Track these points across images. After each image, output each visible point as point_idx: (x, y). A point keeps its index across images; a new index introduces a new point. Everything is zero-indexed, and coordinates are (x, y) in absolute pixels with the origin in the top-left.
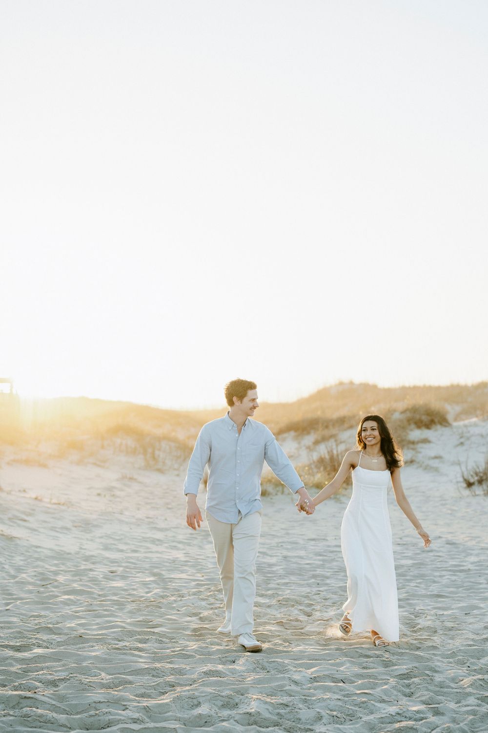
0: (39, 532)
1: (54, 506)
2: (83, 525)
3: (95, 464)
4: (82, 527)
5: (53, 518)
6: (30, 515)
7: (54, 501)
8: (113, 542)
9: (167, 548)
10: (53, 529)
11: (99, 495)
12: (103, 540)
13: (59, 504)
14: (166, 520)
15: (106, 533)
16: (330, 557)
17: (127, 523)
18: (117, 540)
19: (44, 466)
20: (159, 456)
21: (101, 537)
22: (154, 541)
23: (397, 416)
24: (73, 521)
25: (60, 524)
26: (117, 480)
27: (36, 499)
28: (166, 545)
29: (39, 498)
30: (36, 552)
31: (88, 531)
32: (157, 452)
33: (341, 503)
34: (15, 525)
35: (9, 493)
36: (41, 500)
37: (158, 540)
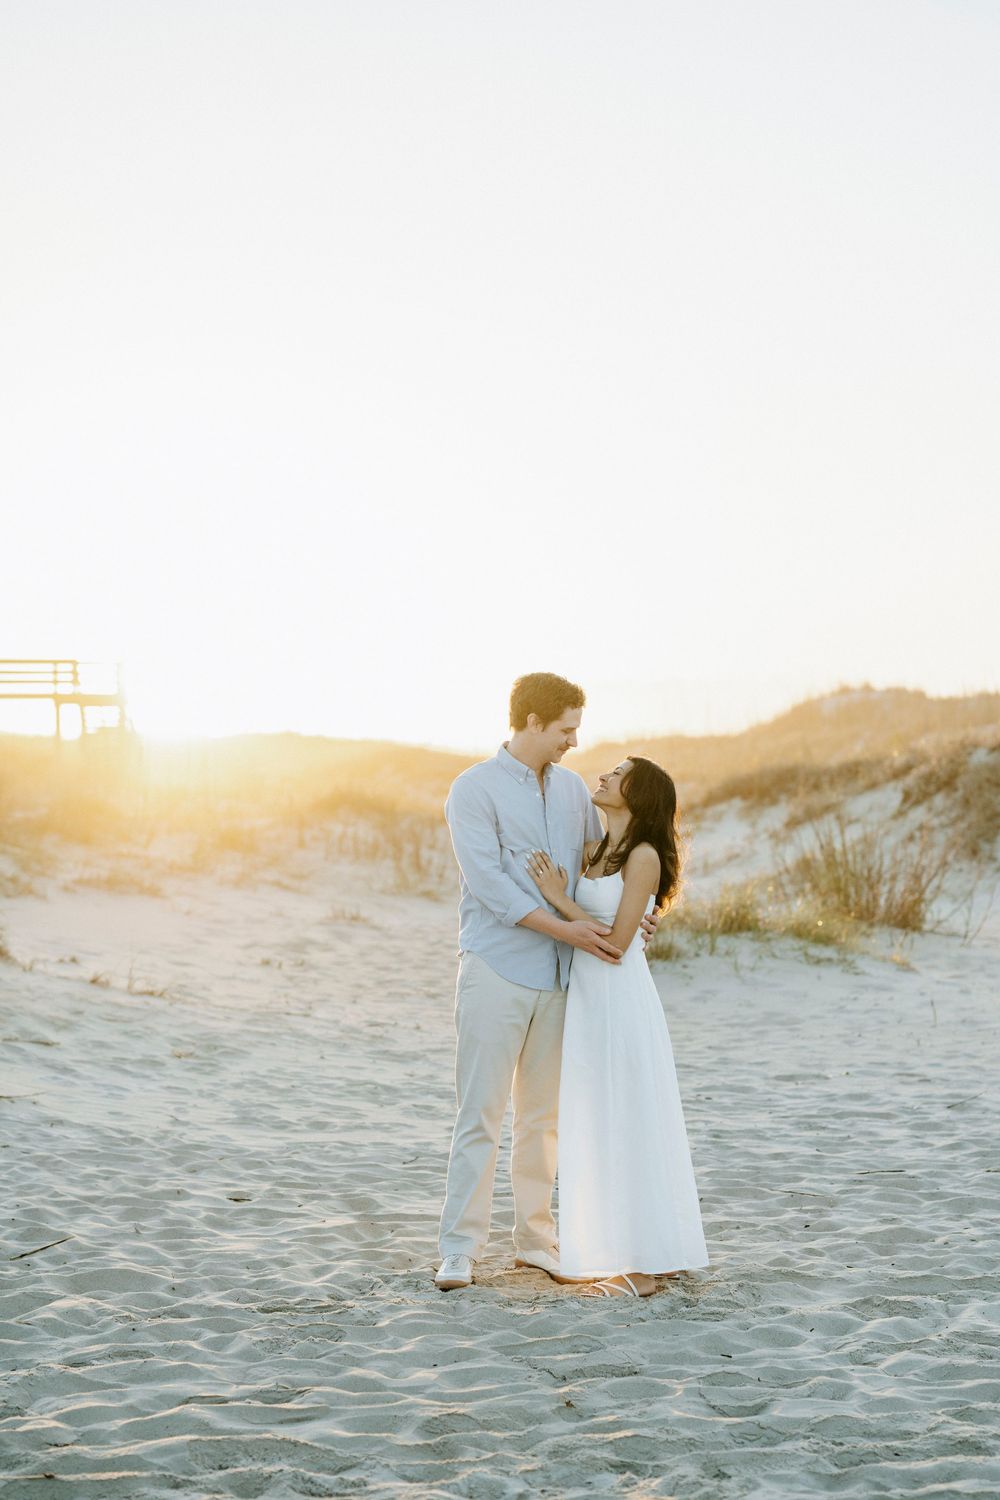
0: (77, 1076)
1: (138, 1001)
2: (199, 1052)
3: (278, 884)
4: (197, 1057)
5: (126, 1033)
6: (66, 1026)
7: (139, 986)
8: (266, 1100)
9: (406, 1112)
10: (117, 1066)
11: (266, 963)
12: (240, 1095)
13: (151, 994)
14: (418, 1028)
15: (254, 1073)
16: (835, 1130)
17: (316, 1041)
18: (282, 1091)
19: (154, 892)
20: (430, 862)
21: (238, 1086)
22: (379, 1093)
23: (980, 757)
24: (177, 1042)
25: (140, 1049)
26: (321, 923)
27: (94, 981)
28: (405, 1103)
29: (103, 979)
30: (47, 1137)
31: (208, 1069)
32: (425, 853)
33: (857, 974)
34: (16, 1057)
35: (28, 969)
36: (106, 985)
37: (387, 1089)
